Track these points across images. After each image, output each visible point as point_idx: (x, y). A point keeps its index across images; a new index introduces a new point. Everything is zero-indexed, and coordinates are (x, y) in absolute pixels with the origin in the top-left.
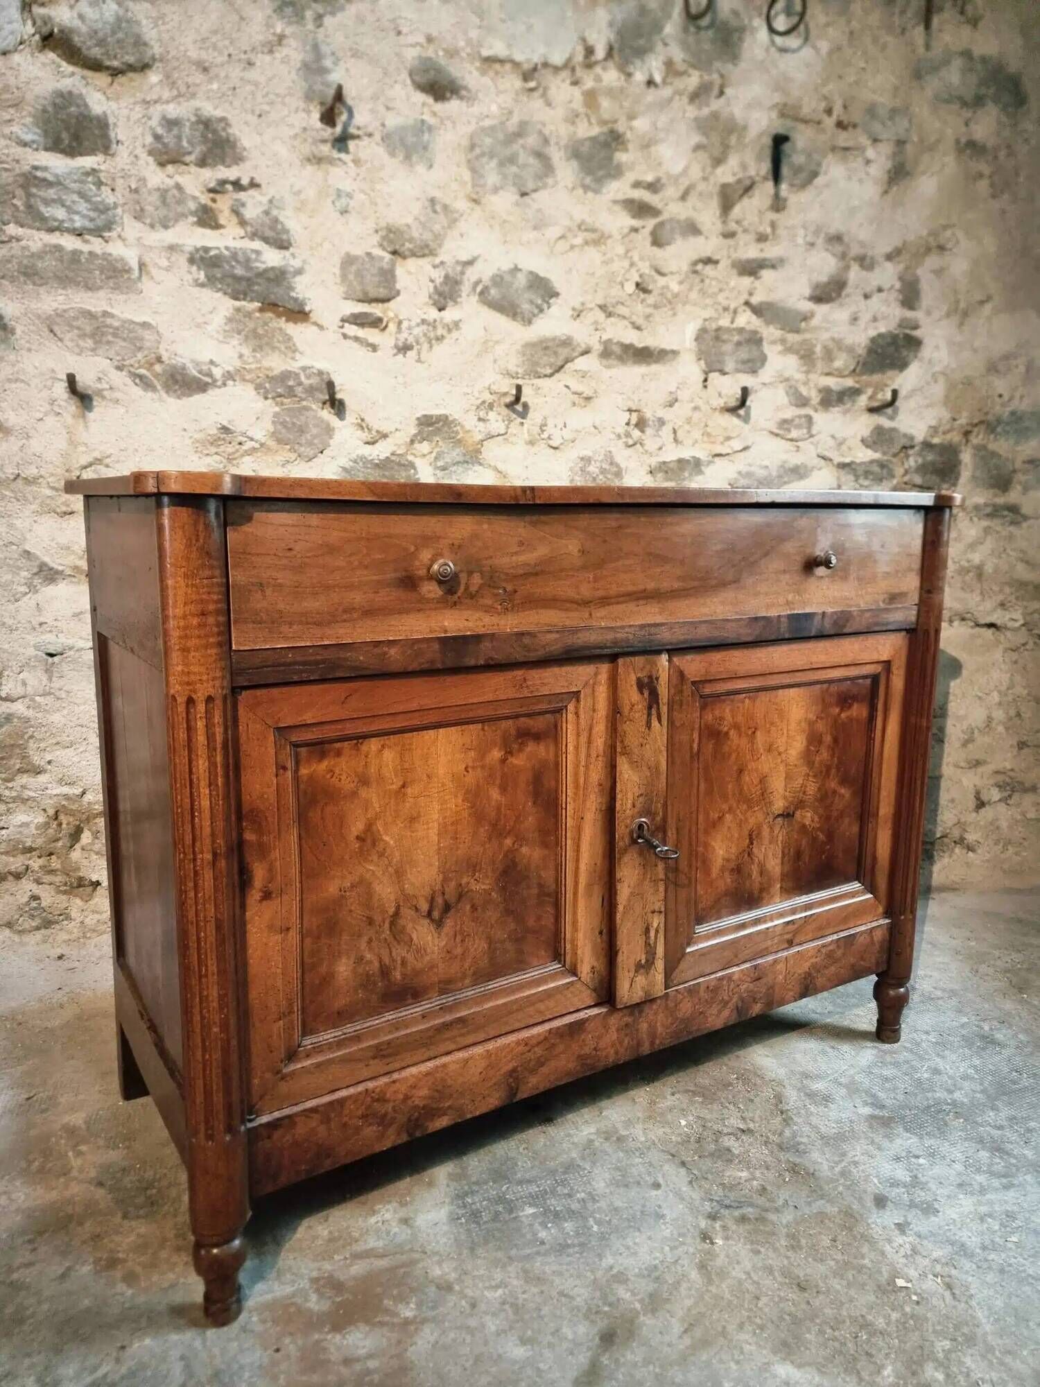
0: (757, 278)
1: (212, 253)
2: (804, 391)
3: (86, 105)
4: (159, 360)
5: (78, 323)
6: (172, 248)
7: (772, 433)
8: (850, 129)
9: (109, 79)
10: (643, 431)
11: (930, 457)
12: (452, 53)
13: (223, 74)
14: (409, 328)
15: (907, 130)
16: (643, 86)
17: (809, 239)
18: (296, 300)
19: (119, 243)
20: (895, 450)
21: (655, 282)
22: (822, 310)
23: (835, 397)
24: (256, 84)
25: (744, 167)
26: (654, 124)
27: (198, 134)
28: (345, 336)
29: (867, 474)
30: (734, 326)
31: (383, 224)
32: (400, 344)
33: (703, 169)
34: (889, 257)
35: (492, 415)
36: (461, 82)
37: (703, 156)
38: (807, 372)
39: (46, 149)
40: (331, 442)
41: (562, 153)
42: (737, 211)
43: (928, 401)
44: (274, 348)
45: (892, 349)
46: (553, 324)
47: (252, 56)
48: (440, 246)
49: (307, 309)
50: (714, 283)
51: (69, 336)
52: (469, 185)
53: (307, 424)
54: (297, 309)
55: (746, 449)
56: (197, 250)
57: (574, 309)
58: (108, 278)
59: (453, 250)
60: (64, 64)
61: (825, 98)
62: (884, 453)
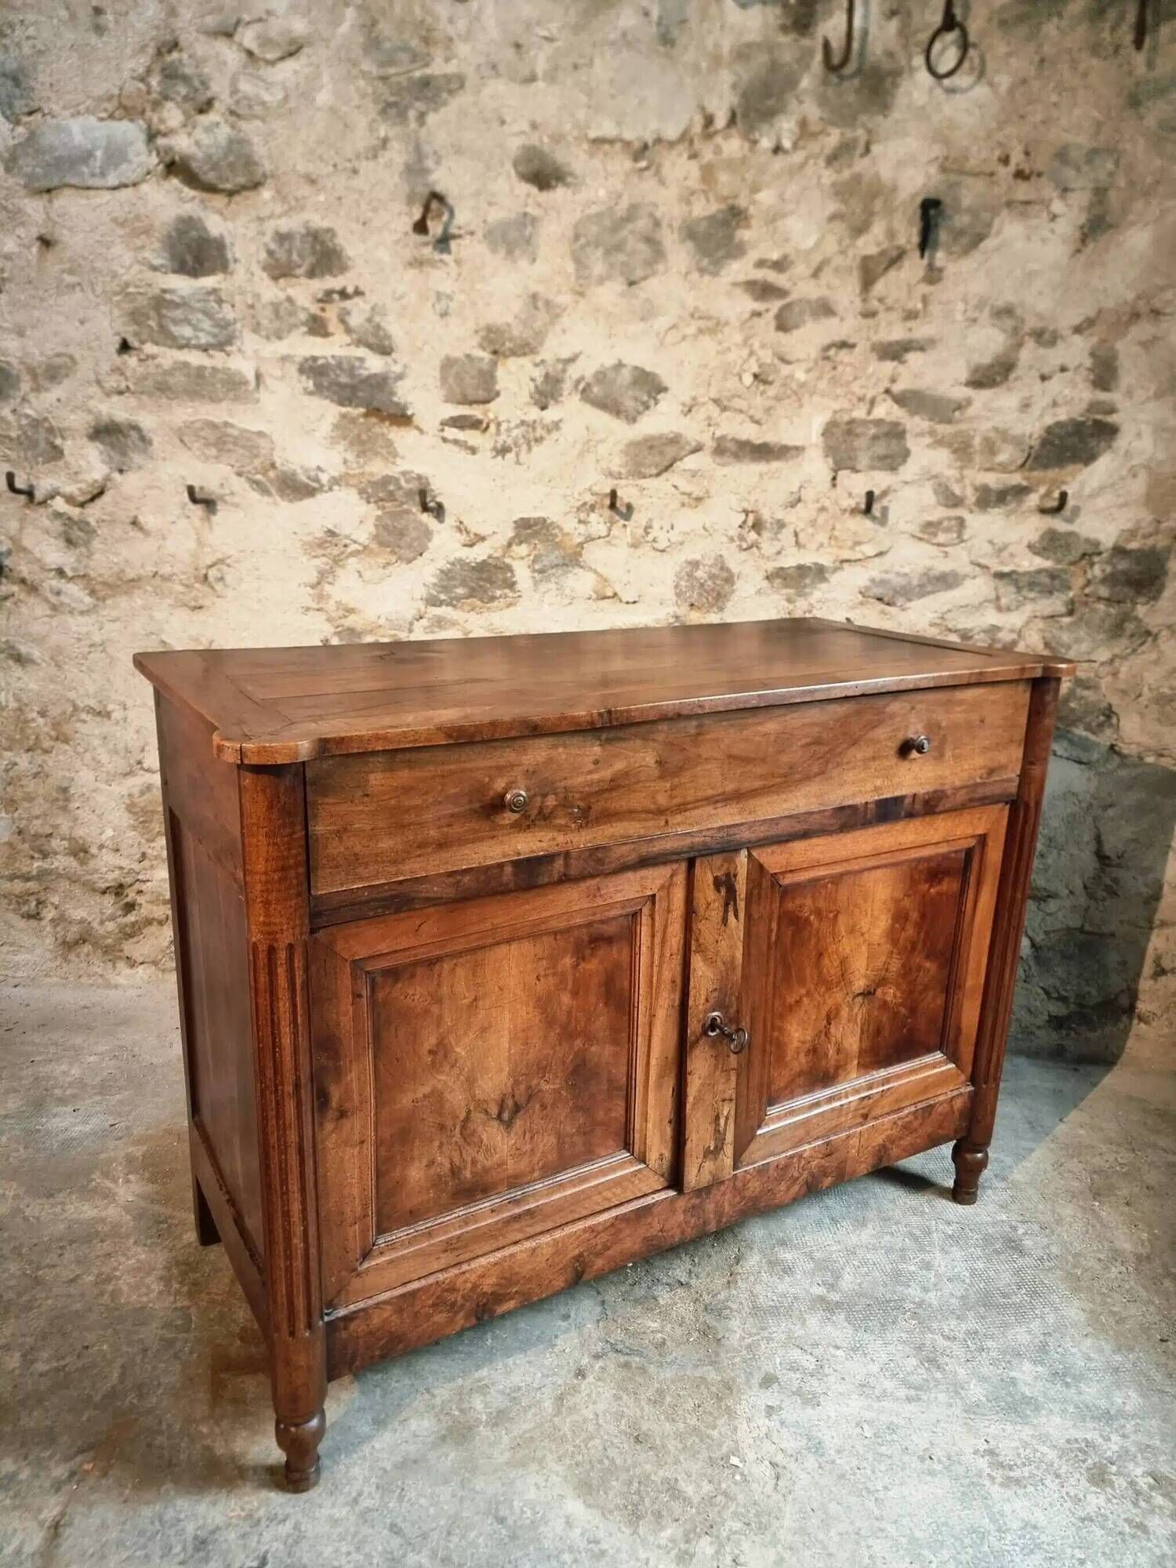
0: (903, 362)
1: (320, 362)
2: (957, 490)
3: (205, 229)
4: (273, 466)
5: (202, 434)
6: (285, 359)
7: (914, 536)
8: (1033, 178)
9: (226, 200)
10: (759, 534)
11: (1123, 565)
12: (558, 138)
13: (329, 185)
14: (509, 430)
15: (1111, 174)
16: (770, 154)
17: (970, 314)
18: (397, 404)
19: (239, 357)
20: (1071, 558)
21: (777, 371)
22: (981, 397)
23: (993, 498)
24: (361, 192)
25: (891, 234)
26: (782, 197)
27: (307, 246)
28: (445, 440)
29: (1032, 585)
30: (871, 417)
31: (482, 324)
32: (499, 446)
33: (840, 243)
34: (1078, 330)
35: (593, 517)
36: (566, 169)
37: (839, 227)
38: (961, 468)
39: (175, 272)
40: (430, 545)
41: (676, 236)
42: (879, 288)
43: (1121, 500)
44: (377, 454)
45: (1075, 440)
46: (660, 420)
47: (356, 164)
48: (541, 344)
49: (409, 413)
50: (848, 369)
51: (196, 445)
52: (573, 279)
53: (407, 528)
54: (399, 413)
55: (881, 554)
56: (306, 360)
57: (684, 405)
58: (229, 390)
59: (554, 348)
60: (186, 189)
61: (1000, 144)
62: (1059, 561)
